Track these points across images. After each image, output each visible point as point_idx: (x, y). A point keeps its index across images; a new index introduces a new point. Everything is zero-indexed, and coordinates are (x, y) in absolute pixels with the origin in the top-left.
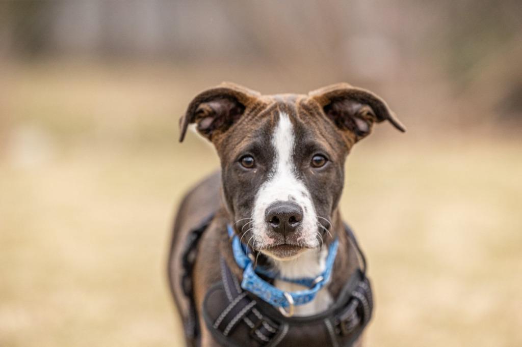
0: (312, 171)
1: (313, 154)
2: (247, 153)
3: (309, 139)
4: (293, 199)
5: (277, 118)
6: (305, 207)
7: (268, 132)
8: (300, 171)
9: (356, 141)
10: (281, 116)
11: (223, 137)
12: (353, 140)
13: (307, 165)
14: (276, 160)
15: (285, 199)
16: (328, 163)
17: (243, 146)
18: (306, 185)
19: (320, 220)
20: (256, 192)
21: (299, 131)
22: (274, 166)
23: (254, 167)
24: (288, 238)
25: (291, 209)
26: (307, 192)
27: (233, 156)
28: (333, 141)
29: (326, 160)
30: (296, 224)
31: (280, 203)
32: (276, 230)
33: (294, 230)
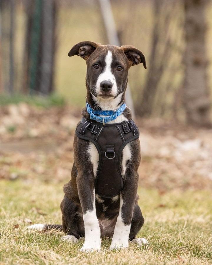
0: (117, 72)
1: (118, 66)
2: (96, 63)
3: (117, 61)
4: (110, 80)
5: (107, 52)
6: (114, 84)
7: (104, 57)
8: (113, 71)
9: (133, 65)
10: (109, 51)
11: (88, 58)
12: (132, 65)
13: (115, 69)
14: (106, 67)
15: (107, 80)
16: (122, 70)
17: (95, 61)
18: (115, 76)
19: (118, 88)
20: (98, 77)
21: (114, 58)
22: (105, 68)
23: (98, 68)
24: (107, 93)
25: (109, 83)
26: (115, 79)
27: (91, 64)
28: (125, 63)
29: (122, 68)
30: (110, 89)
31: (106, 81)
32: (103, 90)
33: (109, 90)
